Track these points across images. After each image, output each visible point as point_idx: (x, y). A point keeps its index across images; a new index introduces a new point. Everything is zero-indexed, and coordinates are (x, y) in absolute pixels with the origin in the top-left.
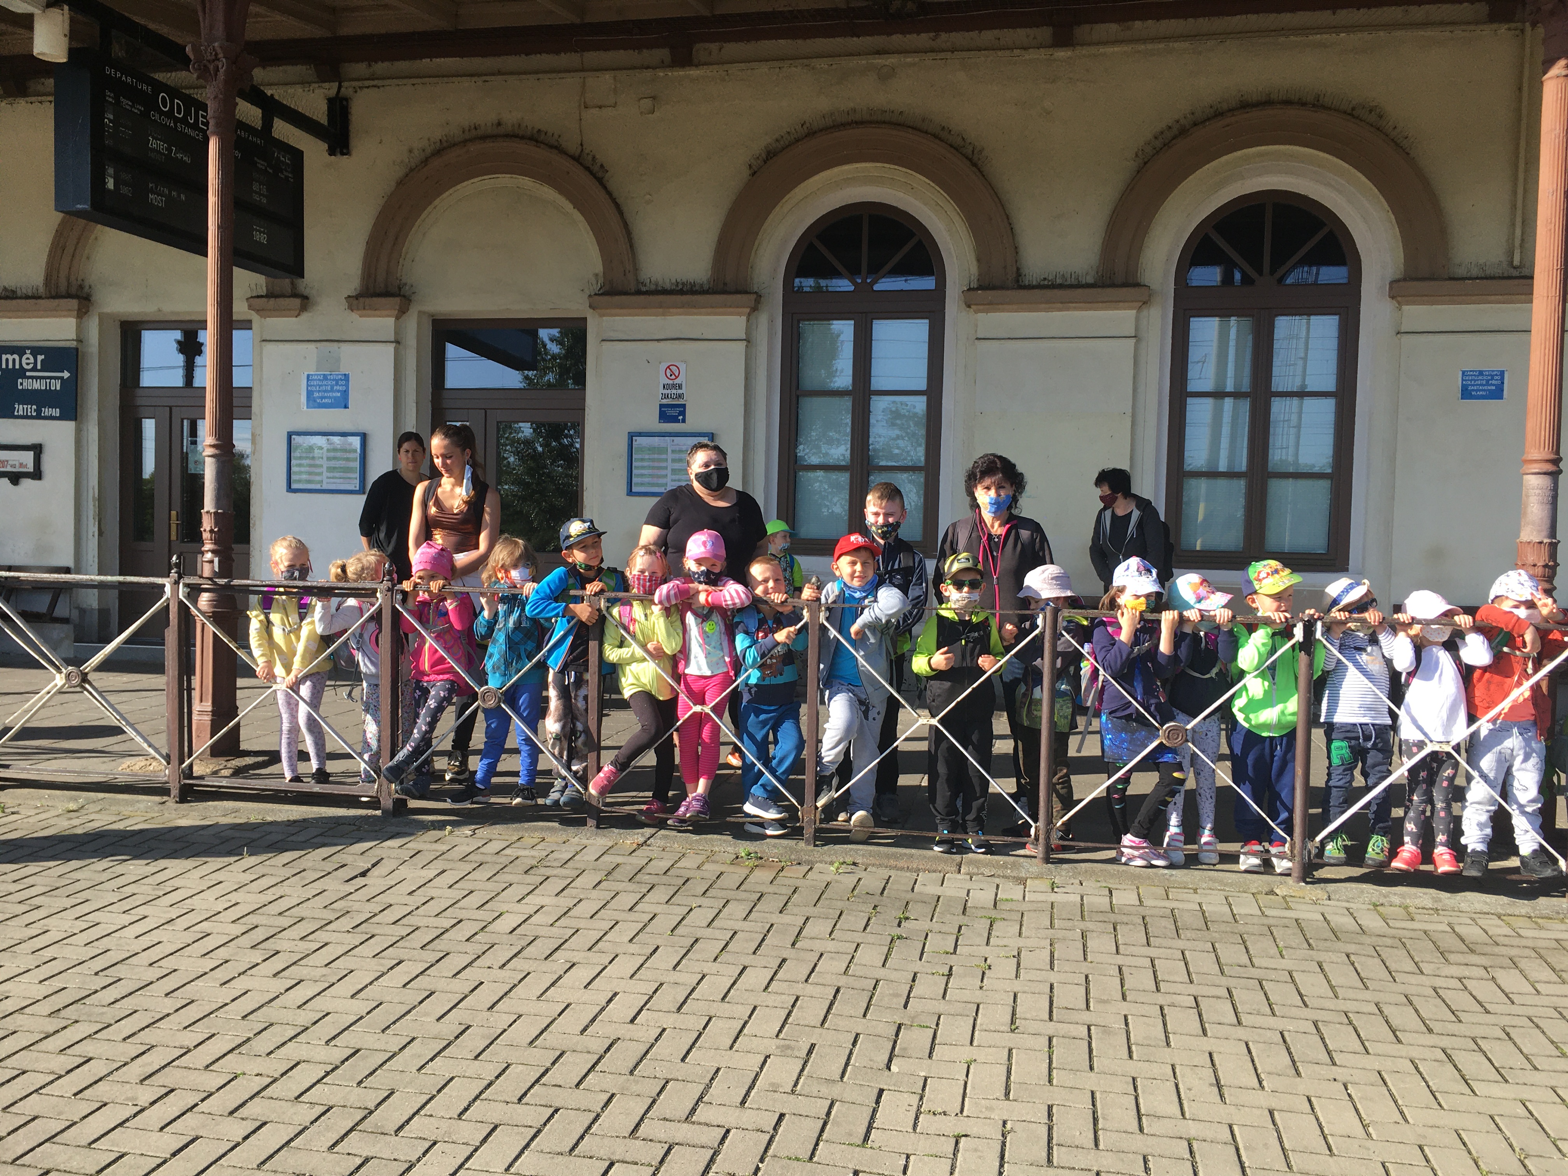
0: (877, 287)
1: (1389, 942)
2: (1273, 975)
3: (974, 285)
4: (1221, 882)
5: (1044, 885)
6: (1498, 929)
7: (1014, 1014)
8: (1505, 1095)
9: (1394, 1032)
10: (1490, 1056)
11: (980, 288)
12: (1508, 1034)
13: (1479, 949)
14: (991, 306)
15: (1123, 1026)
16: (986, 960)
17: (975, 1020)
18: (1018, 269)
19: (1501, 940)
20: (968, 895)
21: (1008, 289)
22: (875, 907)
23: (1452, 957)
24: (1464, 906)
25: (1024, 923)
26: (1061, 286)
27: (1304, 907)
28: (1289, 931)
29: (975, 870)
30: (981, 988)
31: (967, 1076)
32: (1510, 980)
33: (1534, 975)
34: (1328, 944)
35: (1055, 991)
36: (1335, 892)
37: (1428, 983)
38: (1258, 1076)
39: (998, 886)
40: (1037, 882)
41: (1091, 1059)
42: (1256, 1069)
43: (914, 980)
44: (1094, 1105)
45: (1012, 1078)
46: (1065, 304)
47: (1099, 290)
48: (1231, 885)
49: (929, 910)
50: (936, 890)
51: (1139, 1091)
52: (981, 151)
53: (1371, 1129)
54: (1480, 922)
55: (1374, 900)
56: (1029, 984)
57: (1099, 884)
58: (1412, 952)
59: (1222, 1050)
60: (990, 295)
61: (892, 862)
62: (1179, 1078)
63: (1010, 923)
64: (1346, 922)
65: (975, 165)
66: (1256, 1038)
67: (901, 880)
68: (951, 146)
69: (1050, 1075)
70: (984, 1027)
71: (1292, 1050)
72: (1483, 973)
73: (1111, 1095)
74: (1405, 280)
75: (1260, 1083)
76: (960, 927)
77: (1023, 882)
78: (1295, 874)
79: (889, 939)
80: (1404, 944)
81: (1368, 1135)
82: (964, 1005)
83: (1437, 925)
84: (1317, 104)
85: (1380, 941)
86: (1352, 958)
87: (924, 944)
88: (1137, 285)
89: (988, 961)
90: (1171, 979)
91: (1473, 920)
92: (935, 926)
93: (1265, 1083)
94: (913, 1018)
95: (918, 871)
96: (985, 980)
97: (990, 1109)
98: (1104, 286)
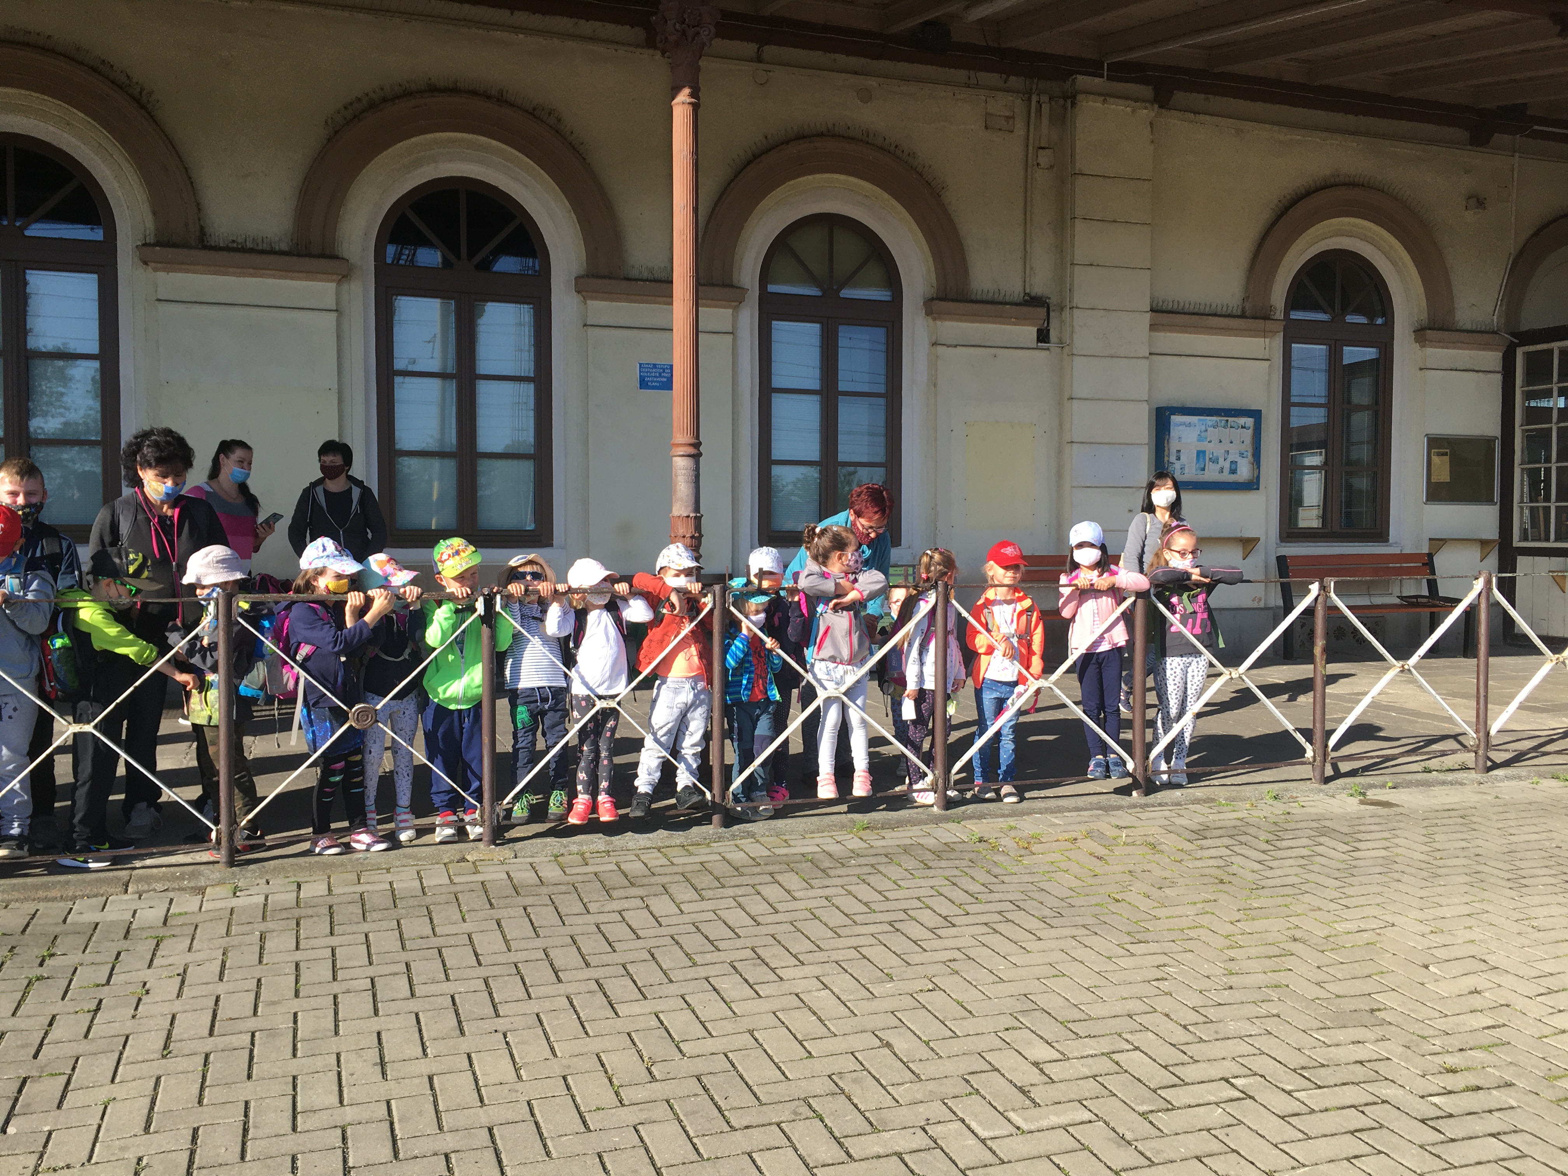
0: (27, 233)
1: (563, 888)
2: (452, 941)
3: (151, 239)
4: (415, 857)
5: (225, 891)
6: (655, 860)
7: (169, 1037)
8: (643, 1011)
9: (556, 973)
10: (635, 977)
11: (158, 244)
12: (652, 955)
13: (638, 881)
14: (171, 266)
15: (291, 1025)
16: (145, 984)
17: (121, 1053)
18: (202, 228)
19: (657, 870)
20: (133, 916)
21: (190, 247)
22: (13, 948)
23: (615, 894)
24: (631, 845)
25: (197, 936)
26: (252, 251)
27: (492, 869)
28: (474, 894)
29: (146, 887)
30: (134, 1017)
31: (102, 1118)
32: (662, 906)
33: (679, 898)
34: (508, 900)
35: (221, 1003)
36: (522, 849)
37: (593, 921)
38: (423, 1044)
39: (171, 900)
40: (218, 889)
41: (250, 1067)
42: (422, 1038)
43: (51, 1024)
44: (246, 1115)
45: (156, 1109)
46: (258, 270)
47: (295, 259)
48: (424, 859)
49: (82, 941)
50: (96, 917)
51: (299, 1089)
52: (151, 93)
53: (522, 1072)
54: (642, 857)
55: (555, 852)
56: (192, 1001)
57: (287, 880)
58: (582, 895)
59: (390, 1026)
60: (170, 252)
61: (41, 894)
62: (343, 1066)
63: (179, 939)
64: (529, 876)
65: (143, 107)
66: (427, 1007)
67: (50, 912)
68: (113, 82)
69: (201, 1095)
70: (131, 1060)
71: (460, 1011)
72: (639, 902)
73: (267, 1101)
74: (587, 276)
75: (424, 1050)
76: (119, 954)
77: (202, 891)
78: (485, 839)
79: (26, 982)
80: (576, 889)
81: (519, 1077)
82: (109, 1040)
83: (607, 866)
84: (500, 99)
85: (555, 889)
86: (529, 910)
87: (71, 981)
88: (335, 257)
89: (147, 986)
90: (351, 964)
91: (637, 856)
92: (88, 957)
93: (429, 1051)
94: (42, 1069)
95: (74, 899)
96: (140, 1008)
97: (123, 1149)
98: (299, 255)
